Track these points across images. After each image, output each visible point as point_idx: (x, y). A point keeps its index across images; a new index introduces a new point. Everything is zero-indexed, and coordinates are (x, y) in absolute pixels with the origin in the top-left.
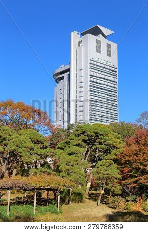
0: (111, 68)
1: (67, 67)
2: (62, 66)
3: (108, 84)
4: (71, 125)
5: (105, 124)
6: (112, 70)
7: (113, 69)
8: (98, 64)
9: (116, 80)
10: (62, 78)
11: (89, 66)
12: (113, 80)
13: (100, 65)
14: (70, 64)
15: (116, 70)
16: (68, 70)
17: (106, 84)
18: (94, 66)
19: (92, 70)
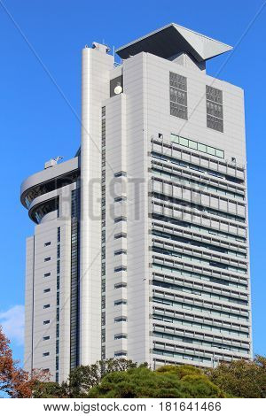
0: (222, 169)
1: (70, 166)
2: (53, 162)
3: (215, 225)
4: (85, 369)
5: (206, 364)
6: (229, 178)
7: (231, 172)
8: (176, 155)
9: (241, 211)
10: (53, 205)
11: (148, 161)
12: (232, 209)
13: (186, 158)
14: (79, 154)
15: (239, 175)
16: (75, 176)
17: (206, 223)
18: (167, 162)
19: (157, 175)
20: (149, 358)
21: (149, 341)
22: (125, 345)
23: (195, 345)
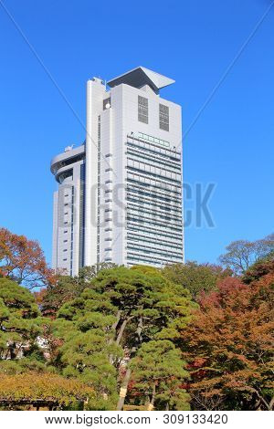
0: (168, 153)
1: (79, 150)
2: (70, 148)
4: (87, 267)
5: (157, 266)
6: (172, 158)
7: (174, 155)
8: (142, 144)
9: (179, 178)
10: (70, 173)
11: (125, 148)
12: (173, 176)
13: (147, 146)
14: (85, 143)
15: (178, 156)
16: (82, 156)
17: (158, 184)
18: (135, 149)
19: (130, 156)
20: (125, 262)
21: (125, 252)
22: (110, 254)
23: (151, 255)
